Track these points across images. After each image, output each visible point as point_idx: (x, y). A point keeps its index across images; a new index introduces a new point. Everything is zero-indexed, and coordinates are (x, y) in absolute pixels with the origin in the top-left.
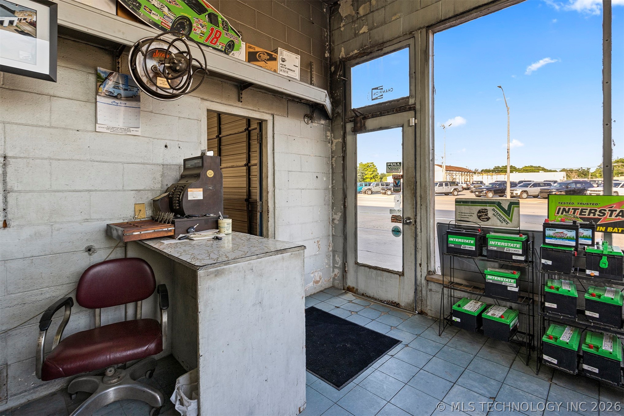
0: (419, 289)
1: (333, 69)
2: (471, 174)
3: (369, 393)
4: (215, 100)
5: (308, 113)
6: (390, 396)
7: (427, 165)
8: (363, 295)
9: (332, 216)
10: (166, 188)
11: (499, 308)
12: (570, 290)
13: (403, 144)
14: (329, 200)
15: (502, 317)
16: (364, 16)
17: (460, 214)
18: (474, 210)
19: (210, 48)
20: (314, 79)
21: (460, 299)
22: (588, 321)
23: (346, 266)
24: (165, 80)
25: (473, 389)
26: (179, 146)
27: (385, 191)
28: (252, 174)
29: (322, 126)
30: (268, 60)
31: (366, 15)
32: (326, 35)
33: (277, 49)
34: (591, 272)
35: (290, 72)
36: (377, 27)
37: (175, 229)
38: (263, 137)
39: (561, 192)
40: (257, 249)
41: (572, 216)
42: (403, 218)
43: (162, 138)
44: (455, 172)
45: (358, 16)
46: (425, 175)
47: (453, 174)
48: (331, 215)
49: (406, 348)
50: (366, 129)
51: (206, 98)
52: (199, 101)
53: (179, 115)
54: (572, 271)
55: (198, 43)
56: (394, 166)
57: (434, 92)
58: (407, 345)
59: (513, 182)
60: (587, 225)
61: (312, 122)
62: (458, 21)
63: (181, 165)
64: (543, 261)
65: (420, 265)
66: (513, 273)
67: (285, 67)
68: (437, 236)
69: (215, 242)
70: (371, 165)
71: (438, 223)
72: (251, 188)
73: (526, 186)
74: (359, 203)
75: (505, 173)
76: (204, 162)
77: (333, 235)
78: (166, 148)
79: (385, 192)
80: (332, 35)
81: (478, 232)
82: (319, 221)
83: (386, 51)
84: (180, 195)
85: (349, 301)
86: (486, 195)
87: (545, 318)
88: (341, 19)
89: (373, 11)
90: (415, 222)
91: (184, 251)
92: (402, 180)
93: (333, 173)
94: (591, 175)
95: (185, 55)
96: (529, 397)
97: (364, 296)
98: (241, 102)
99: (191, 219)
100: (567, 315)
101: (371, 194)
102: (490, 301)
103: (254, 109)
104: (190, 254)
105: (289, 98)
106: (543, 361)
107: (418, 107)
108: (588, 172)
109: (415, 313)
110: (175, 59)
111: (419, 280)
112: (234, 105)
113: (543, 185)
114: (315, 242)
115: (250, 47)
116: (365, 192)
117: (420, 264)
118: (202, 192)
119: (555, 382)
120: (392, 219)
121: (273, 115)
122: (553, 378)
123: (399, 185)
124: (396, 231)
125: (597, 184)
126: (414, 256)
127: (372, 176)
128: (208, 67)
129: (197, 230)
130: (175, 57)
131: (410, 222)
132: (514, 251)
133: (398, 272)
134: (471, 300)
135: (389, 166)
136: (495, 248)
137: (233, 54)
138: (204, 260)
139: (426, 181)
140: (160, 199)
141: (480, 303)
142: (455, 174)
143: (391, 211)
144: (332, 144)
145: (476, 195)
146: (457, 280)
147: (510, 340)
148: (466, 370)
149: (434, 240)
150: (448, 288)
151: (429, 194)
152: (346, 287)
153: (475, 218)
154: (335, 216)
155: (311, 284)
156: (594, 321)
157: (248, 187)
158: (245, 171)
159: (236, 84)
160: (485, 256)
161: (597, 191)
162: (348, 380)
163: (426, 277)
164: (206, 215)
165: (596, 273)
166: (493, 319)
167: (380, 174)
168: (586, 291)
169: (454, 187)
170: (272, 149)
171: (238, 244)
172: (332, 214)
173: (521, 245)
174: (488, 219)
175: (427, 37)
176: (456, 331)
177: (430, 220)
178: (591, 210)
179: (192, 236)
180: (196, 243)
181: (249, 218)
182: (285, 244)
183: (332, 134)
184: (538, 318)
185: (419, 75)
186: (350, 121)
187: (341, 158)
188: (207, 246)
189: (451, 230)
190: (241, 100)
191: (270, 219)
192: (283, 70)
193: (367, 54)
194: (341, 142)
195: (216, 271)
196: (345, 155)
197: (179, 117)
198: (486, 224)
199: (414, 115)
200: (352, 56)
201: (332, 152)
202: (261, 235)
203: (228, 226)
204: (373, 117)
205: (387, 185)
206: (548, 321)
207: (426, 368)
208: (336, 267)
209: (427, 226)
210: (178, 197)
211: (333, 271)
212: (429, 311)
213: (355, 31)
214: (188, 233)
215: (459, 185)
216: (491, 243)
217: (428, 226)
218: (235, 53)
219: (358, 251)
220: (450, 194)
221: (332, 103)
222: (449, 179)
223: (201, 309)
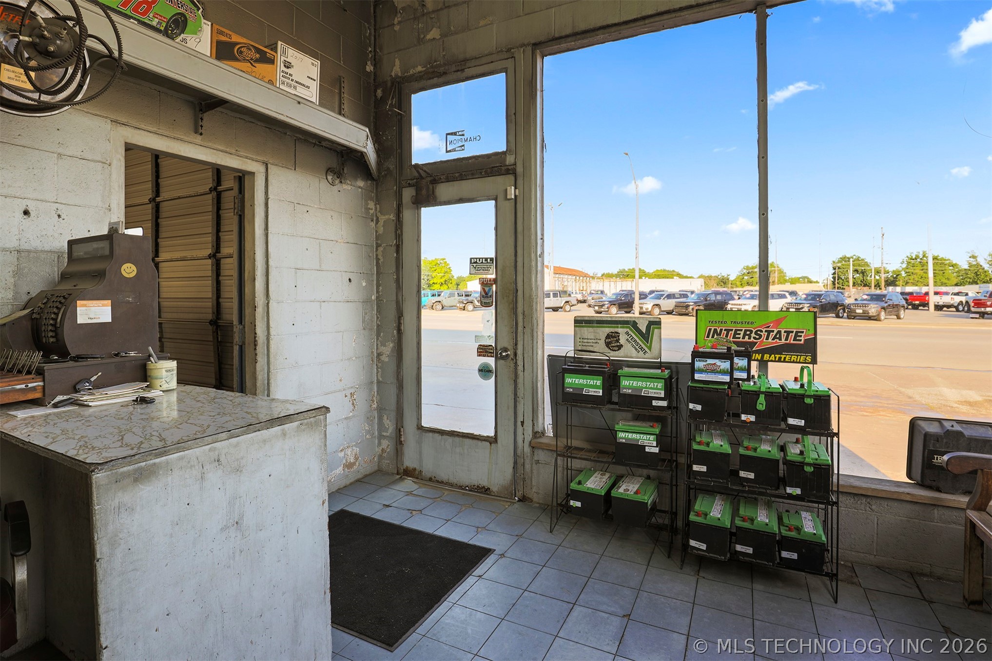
0: (520, 461)
1: (379, 93)
2: (588, 279)
3: (444, 646)
4: (142, 126)
5: (334, 165)
6: (479, 644)
7: (533, 263)
8: (430, 479)
9: (377, 349)
10: (25, 298)
11: (634, 479)
12: (722, 444)
13: (496, 229)
14: (372, 322)
15: (637, 492)
16: (433, 12)
17: (581, 340)
18: (601, 334)
19: (131, 20)
20: (346, 107)
21: (580, 471)
22: (742, 484)
23: (402, 433)
24: (22, 71)
25: (601, 608)
26: (59, 212)
27: (464, 305)
28: (224, 272)
29: (360, 190)
30: (257, 61)
31: (438, 10)
32: (367, 35)
33: (276, 44)
34: (746, 418)
35: (299, 88)
36: (456, 33)
37: (44, 387)
38: (246, 204)
39: (699, 306)
40: (230, 418)
41: (725, 340)
42: (496, 349)
43: (17, 195)
44: (566, 276)
45: (423, 11)
46: (530, 280)
47: (564, 279)
48: (375, 347)
49: (502, 561)
50: (436, 201)
51: (124, 120)
52: (107, 125)
53: (60, 150)
54: (725, 418)
55: (105, 8)
56: (482, 263)
57: (543, 148)
58: (502, 555)
59: (643, 292)
60: (741, 351)
61: (341, 182)
62: (578, 43)
63: (63, 253)
64: (691, 406)
65: (523, 423)
66: (652, 427)
67: (291, 78)
68: (547, 375)
69: (139, 408)
70: (441, 262)
71: (549, 356)
72: (221, 300)
73: (659, 297)
74: (424, 325)
75: (631, 279)
76: (116, 247)
77: (378, 382)
78: (25, 217)
79: (464, 307)
80: (379, 36)
81: (606, 368)
82: (354, 358)
83: (470, 75)
84: (57, 314)
85: (406, 493)
86: (608, 311)
87: (691, 486)
88: (394, 10)
89: (449, 7)
90: (515, 354)
91: (64, 432)
92: (494, 286)
93: (378, 273)
94: (731, 284)
95: (71, 23)
96: (673, 604)
97: (433, 481)
98: (201, 134)
99: (84, 363)
100: (718, 480)
101: (441, 310)
102: (621, 469)
103: (228, 150)
104: (77, 437)
105: (298, 135)
106: (689, 549)
107: (519, 169)
108: (728, 280)
109: (514, 501)
110: (44, 28)
111: (520, 448)
112: (186, 138)
113: (679, 297)
114: (346, 396)
115: (221, 33)
116: (432, 306)
117: (521, 422)
118: (110, 307)
119: (703, 576)
120: (479, 350)
121: (267, 164)
122: (701, 570)
123: (489, 294)
124: (484, 371)
125: (738, 295)
126: (513, 409)
127: (443, 280)
128: (125, 57)
129: (98, 386)
130: (44, 25)
131: (507, 355)
132: (654, 393)
133: (488, 437)
134: (595, 471)
135: (474, 263)
136: (630, 391)
137: (184, 40)
138: (109, 450)
139: (532, 289)
140: (9, 322)
141: (607, 475)
142: (566, 280)
143: (477, 337)
144: (377, 223)
145: (595, 311)
146: (576, 443)
147: (647, 524)
148: (590, 579)
149: (544, 382)
150: (564, 456)
151: (536, 310)
152: (402, 468)
153: (601, 346)
154: (382, 349)
155: (339, 470)
156: (749, 484)
157: (215, 298)
158: (210, 267)
159: (191, 99)
160: (616, 404)
161: (738, 305)
162: (408, 631)
163: (530, 442)
164: (118, 353)
165: (752, 418)
166: (627, 498)
167: (455, 278)
168: (739, 444)
169: (565, 298)
170: (263, 226)
171: (189, 410)
172: (377, 345)
173: (664, 384)
174: (620, 347)
175: (534, 60)
176: (574, 521)
177: (537, 351)
178: (746, 331)
179: (85, 398)
180: (95, 412)
181: (219, 356)
182: (288, 406)
183: (378, 206)
184: (682, 487)
185: (521, 119)
186: (410, 185)
187: (394, 249)
188: (119, 419)
189: (569, 366)
190: (200, 131)
191: (259, 358)
192: (287, 83)
193: (439, 74)
194: (393, 220)
195: (136, 470)
196: (401, 243)
197: (60, 155)
198: (617, 355)
199: (513, 182)
200: (413, 75)
201: (377, 238)
202: (242, 390)
203: (169, 374)
204: (448, 180)
205: (466, 296)
206: (694, 490)
207: (532, 588)
208: (385, 437)
209: (533, 360)
210: (53, 319)
211: (380, 444)
212: (535, 495)
213: (419, 35)
214: (76, 391)
215: (572, 295)
216: (625, 383)
217: (535, 360)
218: (188, 39)
219: (422, 405)
220: (560, 310)
221: (378, 152)
222: (558, 287)
223: (101, 554)
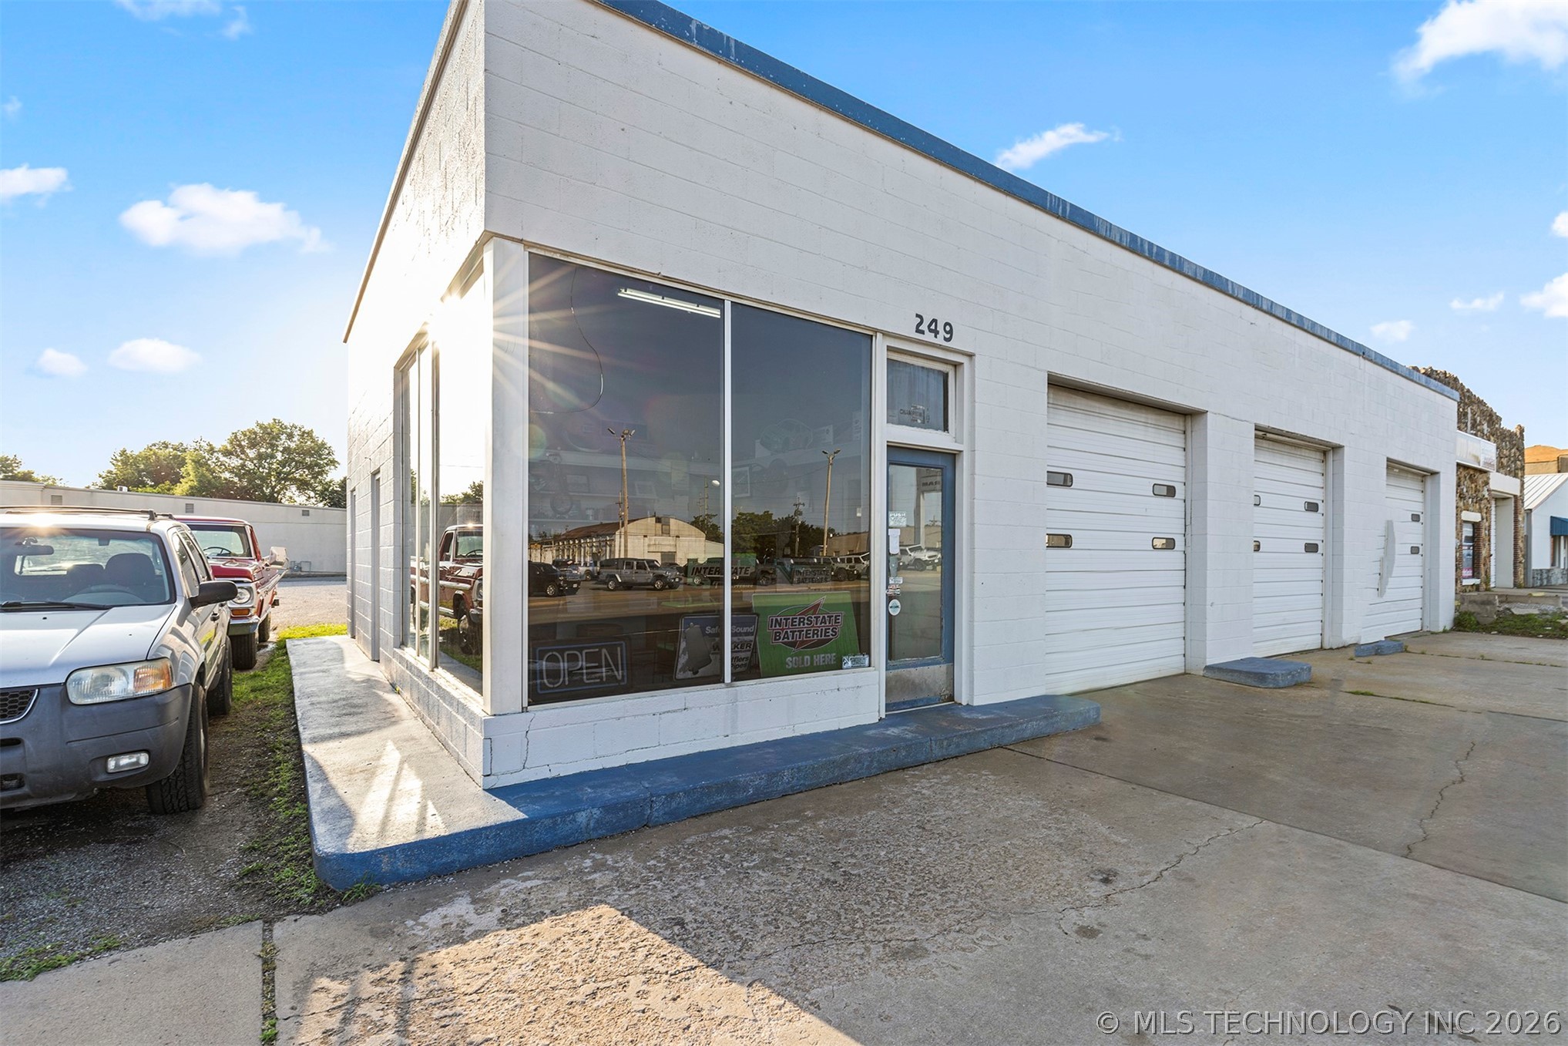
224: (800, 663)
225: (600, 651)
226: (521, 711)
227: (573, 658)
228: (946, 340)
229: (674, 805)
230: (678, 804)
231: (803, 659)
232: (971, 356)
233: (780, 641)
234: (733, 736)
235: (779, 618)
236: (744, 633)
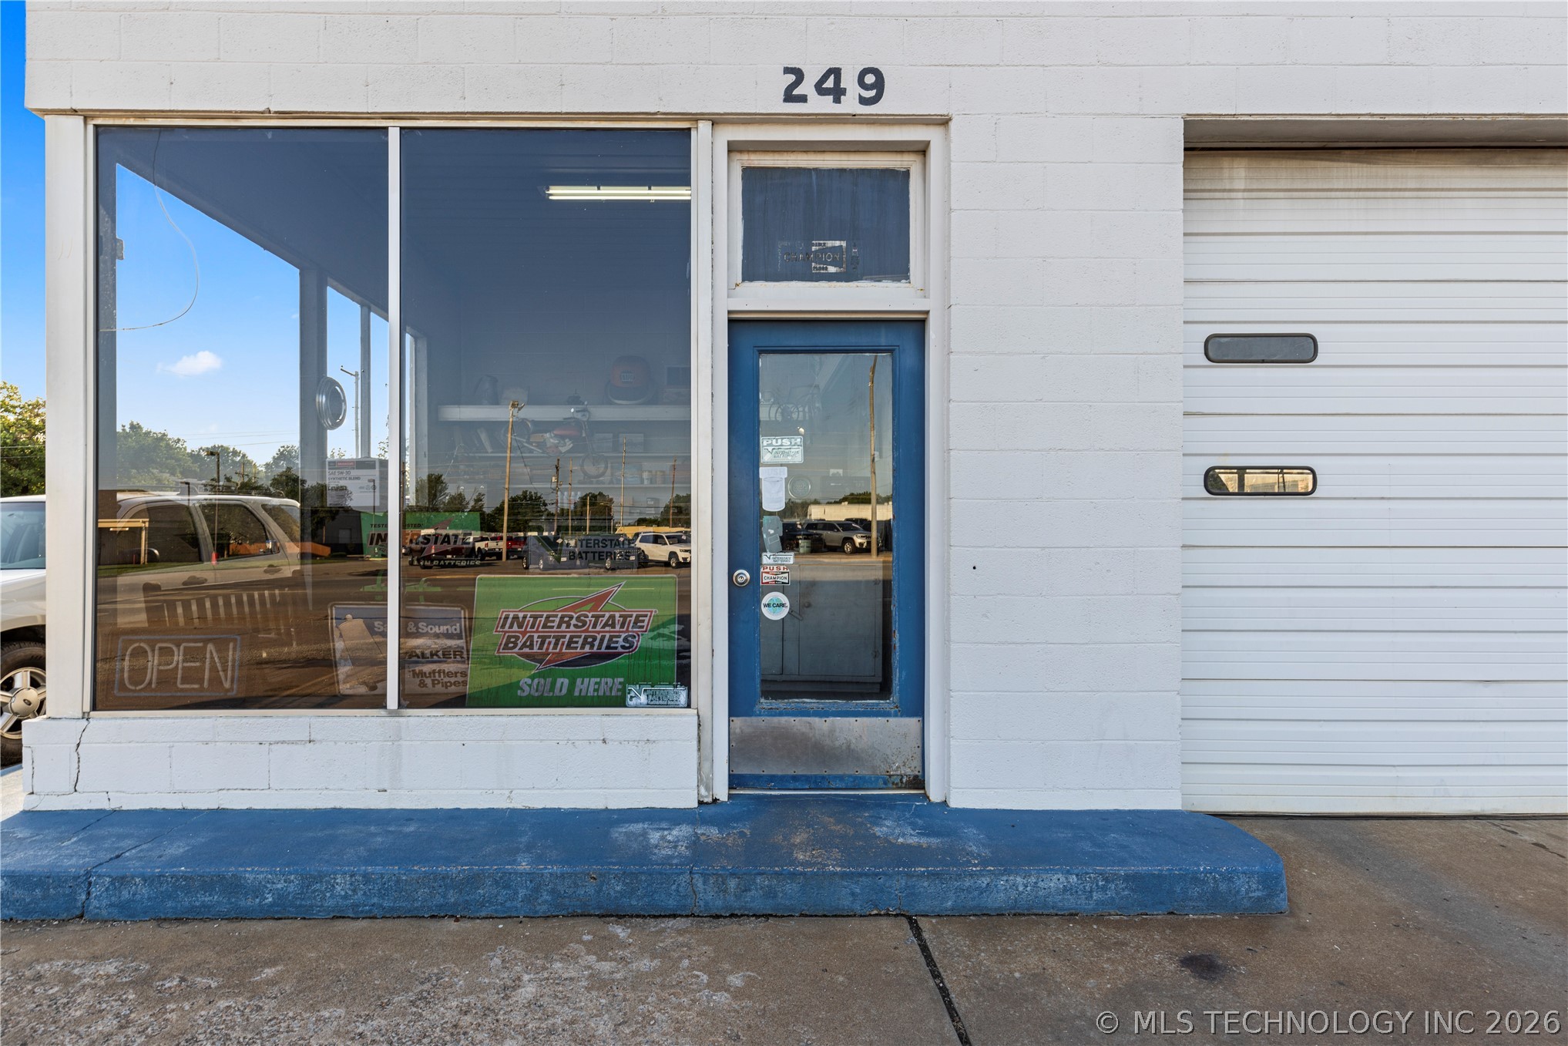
224: (548, 688)
225: (204, 648)
226: (80, 716)
227: (166, 652)
228: (864, 101)
229: (125, 895)
230: (134, 895)
231: (553, 684)
232: (944, 122)
233: (516, 650)
234: (394, 792)
235: (521, 615)
236: (443, 634)
